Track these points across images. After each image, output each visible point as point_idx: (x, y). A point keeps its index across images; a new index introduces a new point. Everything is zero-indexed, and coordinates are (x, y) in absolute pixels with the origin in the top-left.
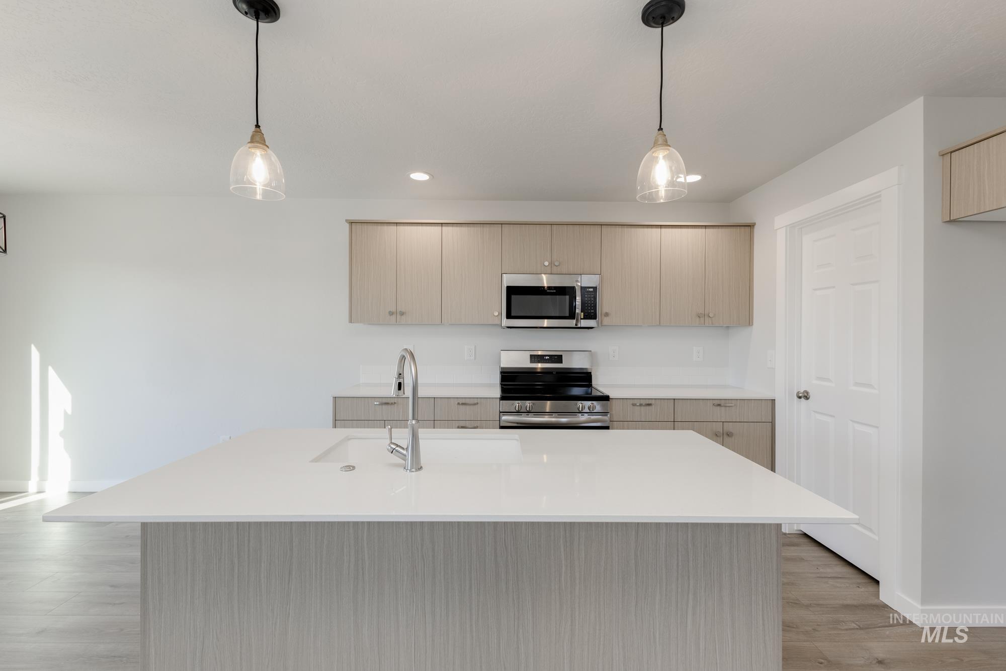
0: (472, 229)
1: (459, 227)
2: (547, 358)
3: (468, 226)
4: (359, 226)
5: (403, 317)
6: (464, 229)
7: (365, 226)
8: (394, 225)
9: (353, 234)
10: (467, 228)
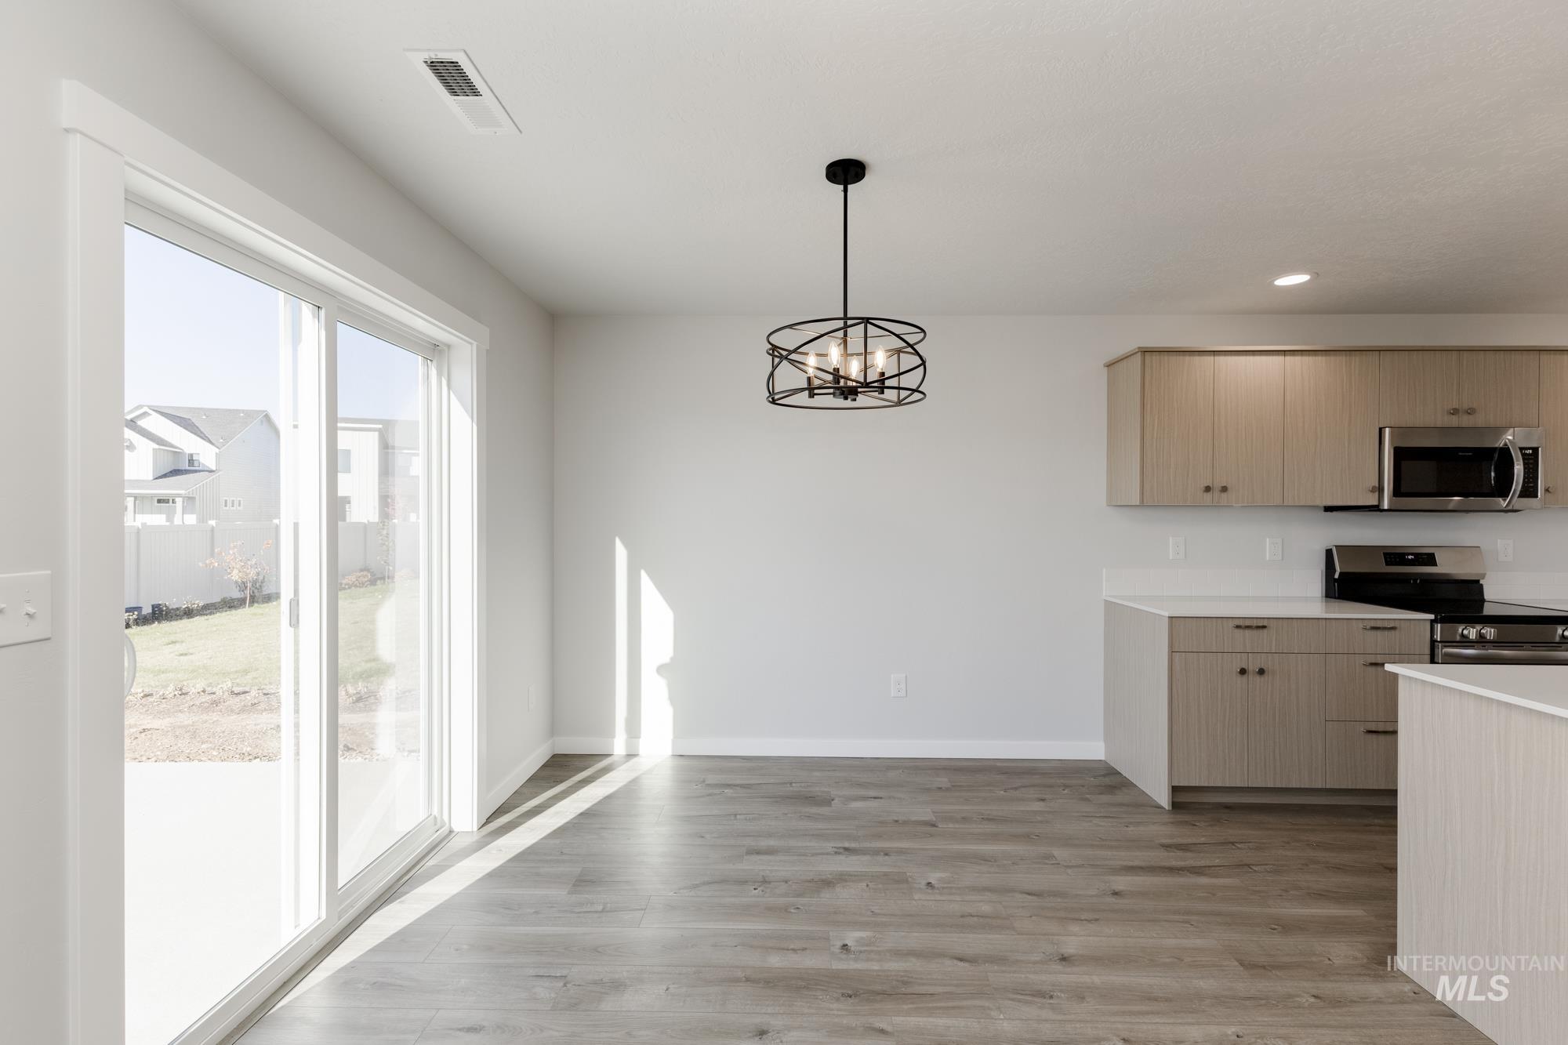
0: (1333, 359)
1: (1312, 355)
2: (1410, 557)
3: (1326, 355)
4: (1155, 357)
5: (1224, 495)
6: (1320, 360)
7: (1165, 358)
8: (1211, 355)
9: (1147, 369)
10: (1324, 358)
